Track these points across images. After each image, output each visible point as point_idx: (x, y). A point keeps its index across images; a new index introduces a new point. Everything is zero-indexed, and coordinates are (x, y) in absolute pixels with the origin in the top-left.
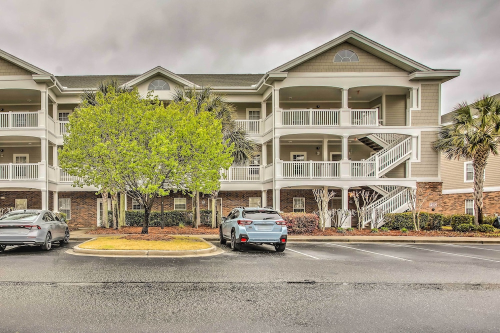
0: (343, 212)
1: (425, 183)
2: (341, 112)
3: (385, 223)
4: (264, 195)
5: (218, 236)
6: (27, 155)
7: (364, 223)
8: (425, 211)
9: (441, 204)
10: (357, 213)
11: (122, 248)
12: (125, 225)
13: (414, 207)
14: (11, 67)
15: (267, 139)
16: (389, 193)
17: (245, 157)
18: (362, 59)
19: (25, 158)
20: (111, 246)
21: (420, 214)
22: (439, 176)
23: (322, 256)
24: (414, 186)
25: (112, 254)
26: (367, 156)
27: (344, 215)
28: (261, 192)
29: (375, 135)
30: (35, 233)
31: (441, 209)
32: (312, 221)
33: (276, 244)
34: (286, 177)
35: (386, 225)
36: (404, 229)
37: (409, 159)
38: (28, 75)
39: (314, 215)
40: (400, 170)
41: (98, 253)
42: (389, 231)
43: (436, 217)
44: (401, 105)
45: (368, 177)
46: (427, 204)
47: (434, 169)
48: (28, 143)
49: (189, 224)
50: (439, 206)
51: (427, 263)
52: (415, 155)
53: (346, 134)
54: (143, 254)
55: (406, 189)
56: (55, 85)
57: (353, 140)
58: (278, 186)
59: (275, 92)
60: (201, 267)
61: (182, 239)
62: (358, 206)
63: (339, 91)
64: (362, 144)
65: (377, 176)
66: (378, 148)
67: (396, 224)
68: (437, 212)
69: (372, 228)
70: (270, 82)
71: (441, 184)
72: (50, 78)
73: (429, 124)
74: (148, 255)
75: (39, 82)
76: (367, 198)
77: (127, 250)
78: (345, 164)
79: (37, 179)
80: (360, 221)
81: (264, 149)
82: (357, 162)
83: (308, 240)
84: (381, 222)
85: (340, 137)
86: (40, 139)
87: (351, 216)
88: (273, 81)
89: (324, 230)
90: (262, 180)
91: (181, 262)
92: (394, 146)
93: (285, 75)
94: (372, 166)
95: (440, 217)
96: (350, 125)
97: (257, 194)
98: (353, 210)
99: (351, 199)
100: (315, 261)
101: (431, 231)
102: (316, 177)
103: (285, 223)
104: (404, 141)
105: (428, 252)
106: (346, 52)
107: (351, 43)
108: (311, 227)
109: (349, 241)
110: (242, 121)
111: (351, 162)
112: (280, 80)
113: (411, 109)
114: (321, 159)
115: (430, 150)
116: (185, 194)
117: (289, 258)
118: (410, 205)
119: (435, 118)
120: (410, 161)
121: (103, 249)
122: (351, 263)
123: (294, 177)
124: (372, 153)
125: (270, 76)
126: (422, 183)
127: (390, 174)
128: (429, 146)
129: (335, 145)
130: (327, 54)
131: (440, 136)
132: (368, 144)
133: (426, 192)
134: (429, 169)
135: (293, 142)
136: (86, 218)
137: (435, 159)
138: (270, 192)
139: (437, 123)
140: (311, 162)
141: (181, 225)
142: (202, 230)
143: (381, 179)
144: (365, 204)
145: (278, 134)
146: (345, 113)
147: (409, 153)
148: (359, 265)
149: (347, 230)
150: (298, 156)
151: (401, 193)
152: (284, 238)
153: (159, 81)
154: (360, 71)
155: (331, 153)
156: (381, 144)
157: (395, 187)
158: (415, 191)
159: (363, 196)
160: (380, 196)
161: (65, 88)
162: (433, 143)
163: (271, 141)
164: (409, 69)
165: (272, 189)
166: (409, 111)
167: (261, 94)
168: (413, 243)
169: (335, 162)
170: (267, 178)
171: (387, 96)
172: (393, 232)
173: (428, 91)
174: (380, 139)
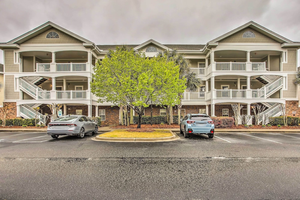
0: (248, 116)
1: (290, 101)
2: (246, 64)
3: (269, 122)
4: (207, 108)
5: (179, 129)
6: (82, 87)
7: (259, 122)
8: (290, 116)
9: (298, 112)
10: (255, 117)
11: (122, 136)
12: (133, 123)
13: (284, 114)
14: (71, 39)
15: (208, 78)
16: (272, 107)
17: (196, 87)
18: (257, 36)
19: (81, 88)
20: (116, 136)
21: (287, 118)
22: (297, 98)
23: (233, 140)
24: (284, 103)
25: (115, 140)
26: (260, 87)
27: (248, 118)
28: (205, 106)
29: (264, 76)
30: (73, 128)
31: (298, 114)
32: (231, 121)
33: (209, 134)
34: (218, 98)
35: (270, 123)
36: (279, 125)
37: (281, 89)
38: (81, 43)
39: (232, 118)
40: (277, 94)
41: (108, 140)
42: (271, 126)
43: (295, 119)
44: (278, 60)
45: (260, 98)
46: (291, 112)
47: (294, 94)
48: (83, 80)
49: (166, 123)
50: (297, 113)
51: (290, 145)
52: (285, 87)
53: (249, 75)
54: (133, 140)
55: (280, 104)
56: (95, 49)
57: (253, 78)
58: (214, 103)
59: (212, 53)
60: (162, 148)
61: (159, 131)
62: (255, 113)
63: (246, 53)
64: (258, 81)
65: (265, 98)
66: (266, 83)
67: (275, 123)
68: (296, 116)
69: (263, 124)
70: (210, 48)
71: (298, 101)
72: (92, 45)
73: (291, 70)
74: (135, 140)
75: (87, 47)
76: (260, 109)
77: (124, 138)
78: (249, 91)
79: (85, 99)
80: (256, 121)
81: (207, 83)
82: (255, 90)
83: (228, 132)
84: (267, 122)
85: (246, 77)
86: (87, 78)
87: (252, 119)
88: (211, 47)
89: (237, 126)
90: (206, 99)
91: (151, 145)
92: (274, 82)
93: (217, 44)
94: (263, 92)
95: (298, 119)
96: (251, 70)
97: (203, 107)
98: (253, 115)
99: (252, 109)
100: (229, 143)
101: (293, 126)
102: (233, 98)
103: (213, 122)
104: (279, 79)
105: (291, 138)
106: (249, 33)
107: (251, 28)
108: (231, 124)
109: (250, 132)
110: (196, 68)
111: (252, 90)
112: (215, 47)
113: (282, 63)
114: (237, 88)
115: (292, 84)
116: (162, 106)
117: (214, 142)
118: (282, 112)
119: (294, 67)
120: (282, 90)
121: (111, 137)
122: (248, 145)
123: (222, 98)
124: (263, 86)
125: (209, 44)
126: (288, 101)
127: (272, 97)
128: (292, 82)
129: (244, 81)
130: (239, 33)
131: (297, 77)
132: (260, 81)
133: (291, 106)
134: (292, 94)
135: (222, 79)
136: (113, 120)
137: (295, 89)
138: (210, 106)
139: (296, 70)
140: (231, 90)
141: (162, 123)
142: (172, 126)
143: (267, 99)
144: (259, 112)
145: (214, 75)
146: (249, 64)
147: (281, 85)
148: (252, 146)
149: (250, 126)
150: (225, 87)
151: (278, 106)
152: (212, 131)
153: (152, 47)
154: (256, 43)
155: (242, 86)
156: (267, 81)
157: (274, 103)
158: (285, 105)
159: (258, 108)
160: (267, 108)
161: (102, 51)
162: (294, 80)
163: (210, 79)
164: (281, 42)
165: (210, 104)
166: (281, 64)
167: (205, 55)
168: (284, 133)
169: (244, 90)
170: (208, 99)
171: (270, 56)
172: (274, 127)
173: (291, 53)
174: (267, 78)
